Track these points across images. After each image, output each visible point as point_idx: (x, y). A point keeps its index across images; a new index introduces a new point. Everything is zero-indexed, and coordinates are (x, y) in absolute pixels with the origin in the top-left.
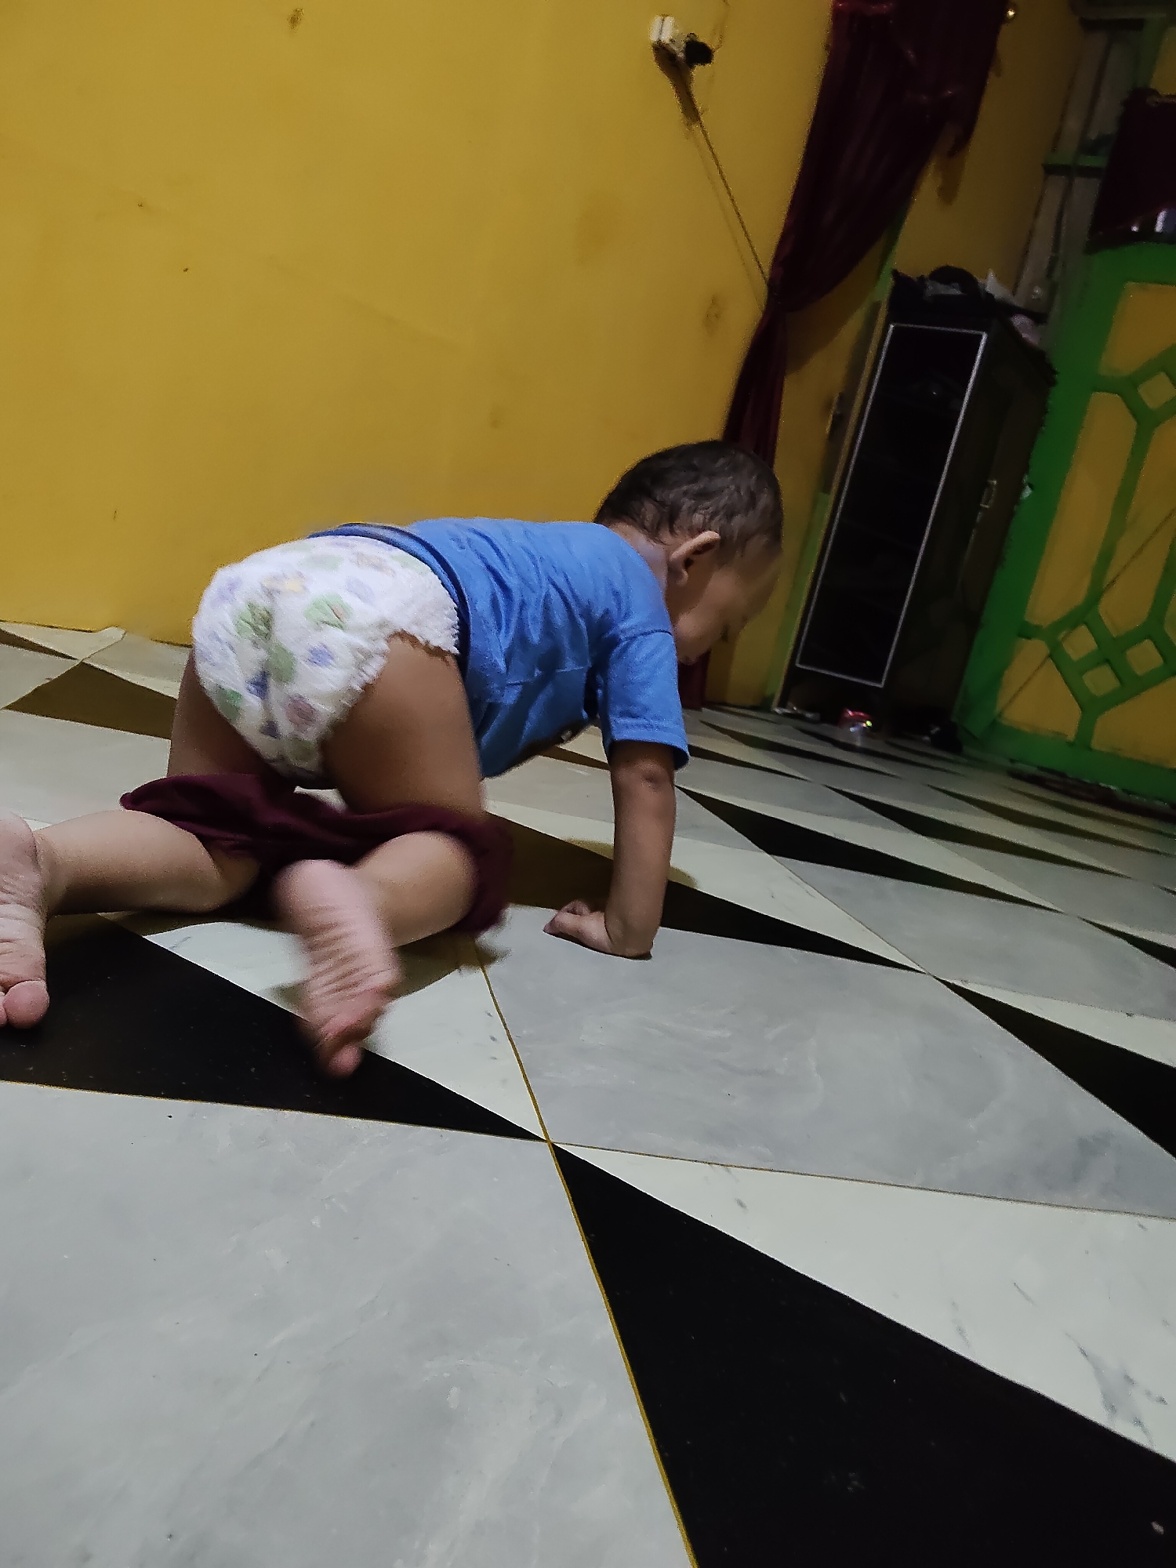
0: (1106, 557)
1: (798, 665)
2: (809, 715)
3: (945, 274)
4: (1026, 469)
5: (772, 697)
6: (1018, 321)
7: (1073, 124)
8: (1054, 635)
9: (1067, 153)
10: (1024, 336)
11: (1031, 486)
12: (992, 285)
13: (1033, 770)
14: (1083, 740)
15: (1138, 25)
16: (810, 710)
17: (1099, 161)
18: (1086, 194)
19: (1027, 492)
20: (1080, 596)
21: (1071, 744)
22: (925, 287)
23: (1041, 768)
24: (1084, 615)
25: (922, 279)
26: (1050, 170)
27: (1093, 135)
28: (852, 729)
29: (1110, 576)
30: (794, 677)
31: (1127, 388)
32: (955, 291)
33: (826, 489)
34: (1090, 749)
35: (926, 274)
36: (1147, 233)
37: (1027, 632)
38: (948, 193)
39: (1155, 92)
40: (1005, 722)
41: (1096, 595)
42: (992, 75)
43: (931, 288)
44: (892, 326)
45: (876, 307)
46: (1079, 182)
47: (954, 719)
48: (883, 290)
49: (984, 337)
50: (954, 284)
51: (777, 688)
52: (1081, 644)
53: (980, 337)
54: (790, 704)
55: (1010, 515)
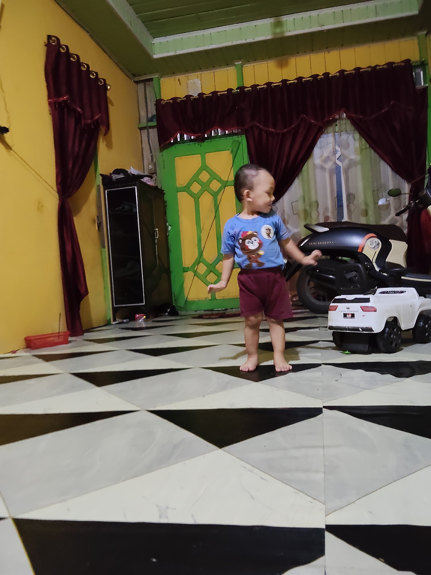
0: (199, 240)
1: (114, 306)
2: (125, 321)
3: (117, 171)
4: (166, 221)
5: (110, 319)
6: (145, 180)
7: (143, 113)
8: (193, 268)
9: (144, 123)
10: (149, 183)
11: (170, 225)
12: (133, 171)
13: (202, 312)
14: (214, 298)
15: (151, 80)
16: (125, 319)
17: (154, 123)
18: (154, 133)
19: (170, 228)
20: (197, 255)
21: (211, 300)
22: (112, 177)
23: (205, 311)
24: (199, 260)
25: (110, 174)
26: (141, 129)
27: (150, 116)
28: (140, 320)
29: (203, 246)
30: (115, 310)
31: (186, 189)
32: (122, 176)
33: (104, 247)
34: (217, 300)
35: (112, 172)
36: (176, 142)
37: (185, 270)
38: (109, 146)
39: (163, 100)
40: (190, 300)
41: (201, 254)
42: (110, 106)
43: (114, 177)
44: (106, 191)
45: (99, 186)
46: (150, 130)
47: (174, 304)
48: (99, 181)
49: (136, 187)
50: (121, 174)
51: (110, 315)
52: (202, 269)
53: (135, 188)
54: (117, 319)
55: (167, 237)
